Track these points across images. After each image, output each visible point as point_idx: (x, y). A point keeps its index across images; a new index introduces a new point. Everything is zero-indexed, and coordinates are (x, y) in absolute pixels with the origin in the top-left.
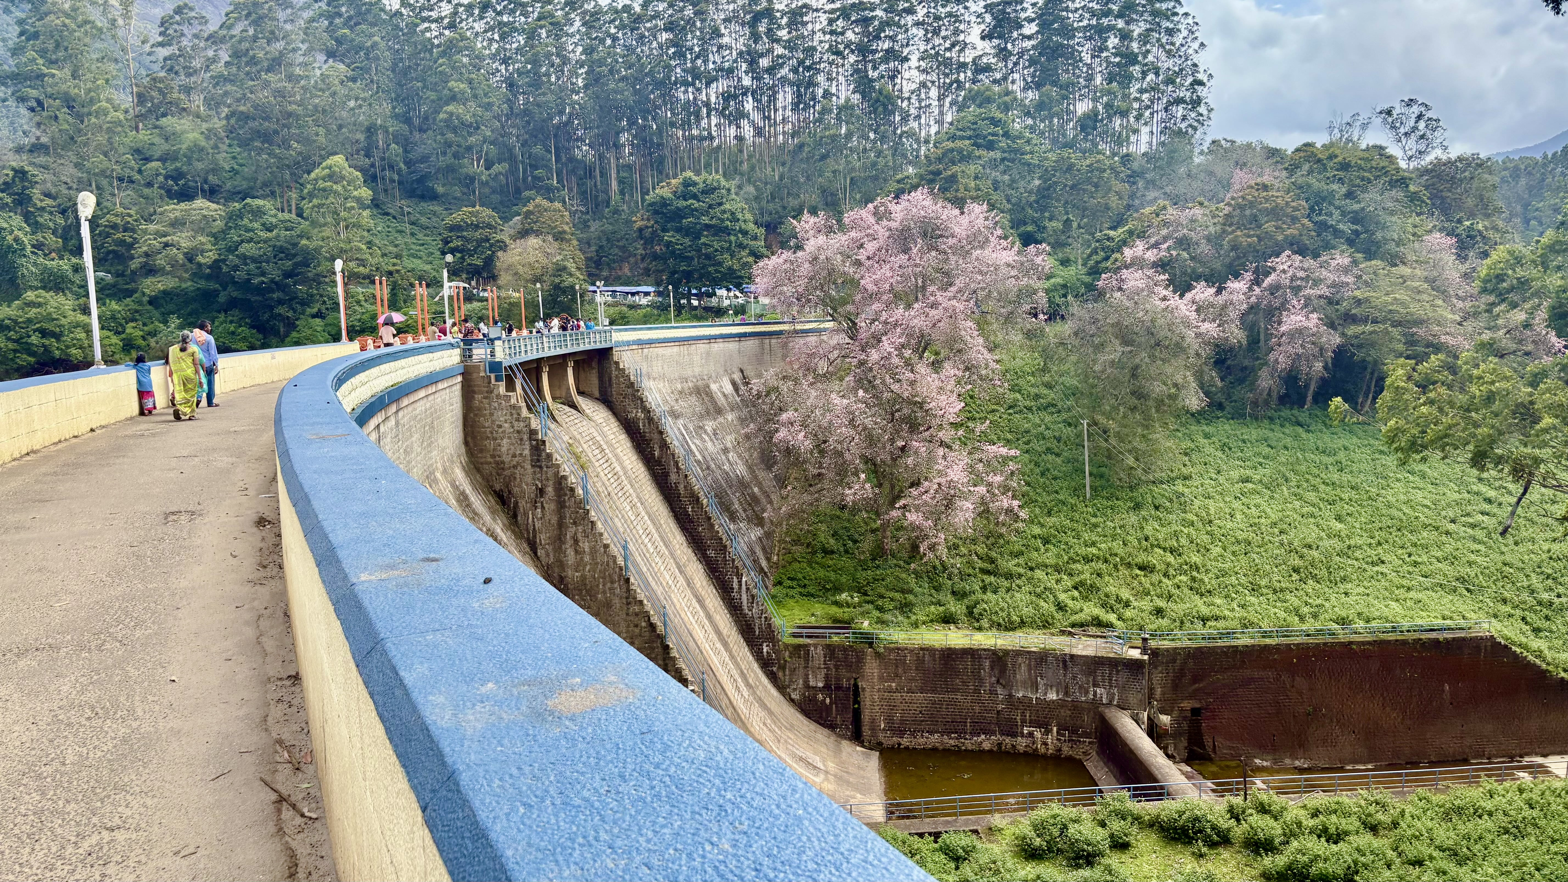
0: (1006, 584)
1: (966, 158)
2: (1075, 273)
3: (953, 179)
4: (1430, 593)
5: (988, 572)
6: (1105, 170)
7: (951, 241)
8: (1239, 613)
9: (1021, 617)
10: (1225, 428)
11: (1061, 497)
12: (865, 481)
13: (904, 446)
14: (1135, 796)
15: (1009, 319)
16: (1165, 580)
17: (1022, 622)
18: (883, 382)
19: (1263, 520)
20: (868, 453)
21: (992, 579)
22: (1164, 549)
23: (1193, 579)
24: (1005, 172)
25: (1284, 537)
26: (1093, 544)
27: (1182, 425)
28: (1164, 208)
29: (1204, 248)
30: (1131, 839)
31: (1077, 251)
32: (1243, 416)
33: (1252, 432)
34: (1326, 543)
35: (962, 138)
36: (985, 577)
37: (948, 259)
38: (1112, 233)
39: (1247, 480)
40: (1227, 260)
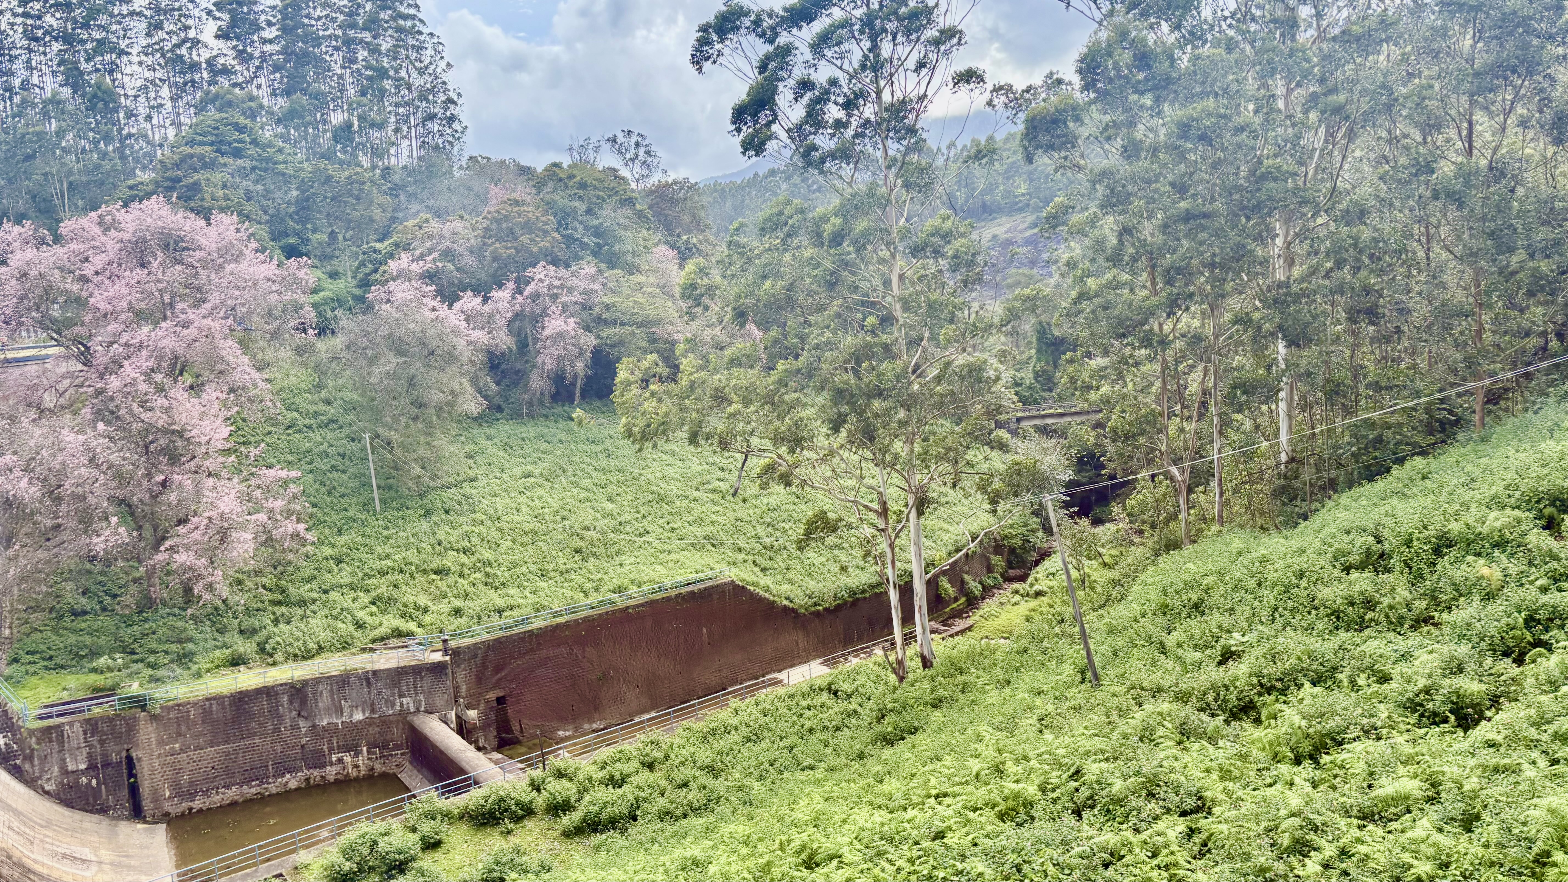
0: (300, 612)
1: (209, 165)
2: (345, 285)
3: (195, 187)
4: (685, 553)
5: (279, 603)
6: (364, 183)
7: (198, 254)
8: (532, 599)
9: (318, 643)
10: (505, 429)
11: (350, 514)
12: (118, 525)
13: (165, 481)
14: (443, 794)
15: (275, 335)
16: (461, 580)
17: (320, 648)
18: (131, 412)
19: (546, 510)
20: (119, 493)
21: (284, 609)
22: (458, 551)
23: (487, 575)
24: (257, 182)
25: (566, 522)
26: (388, 556)
27: (465, 429)
28: (427, 221)
29: (469, 260)
30: (442, 836)
31: (346, 263)
32: (521, 416)
33: (530, 430)
34: (602, 523)
35: (202, 144)
36: (276, 608)
37: (197, 273)
38: (378, 245)
39: (528, 475)
40: (491, 271)
